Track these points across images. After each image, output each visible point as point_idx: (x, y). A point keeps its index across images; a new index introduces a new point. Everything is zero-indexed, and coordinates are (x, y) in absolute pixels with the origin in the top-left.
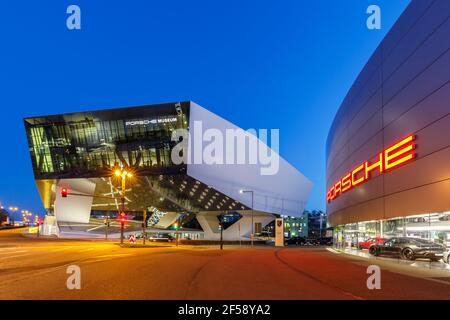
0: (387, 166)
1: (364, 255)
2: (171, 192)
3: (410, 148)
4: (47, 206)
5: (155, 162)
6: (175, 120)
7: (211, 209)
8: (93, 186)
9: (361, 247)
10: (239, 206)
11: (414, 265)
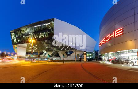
0: (116, 36)
1: (110, 63)
2: (50, 45)
3: (121, 31)
4: (16, 52)
5: (43, 36)
6: (49, 24)
7: (63, 50)
8: (27, 45)
9: (110, 61)
10: (72, 49)
11: (123, 65)
